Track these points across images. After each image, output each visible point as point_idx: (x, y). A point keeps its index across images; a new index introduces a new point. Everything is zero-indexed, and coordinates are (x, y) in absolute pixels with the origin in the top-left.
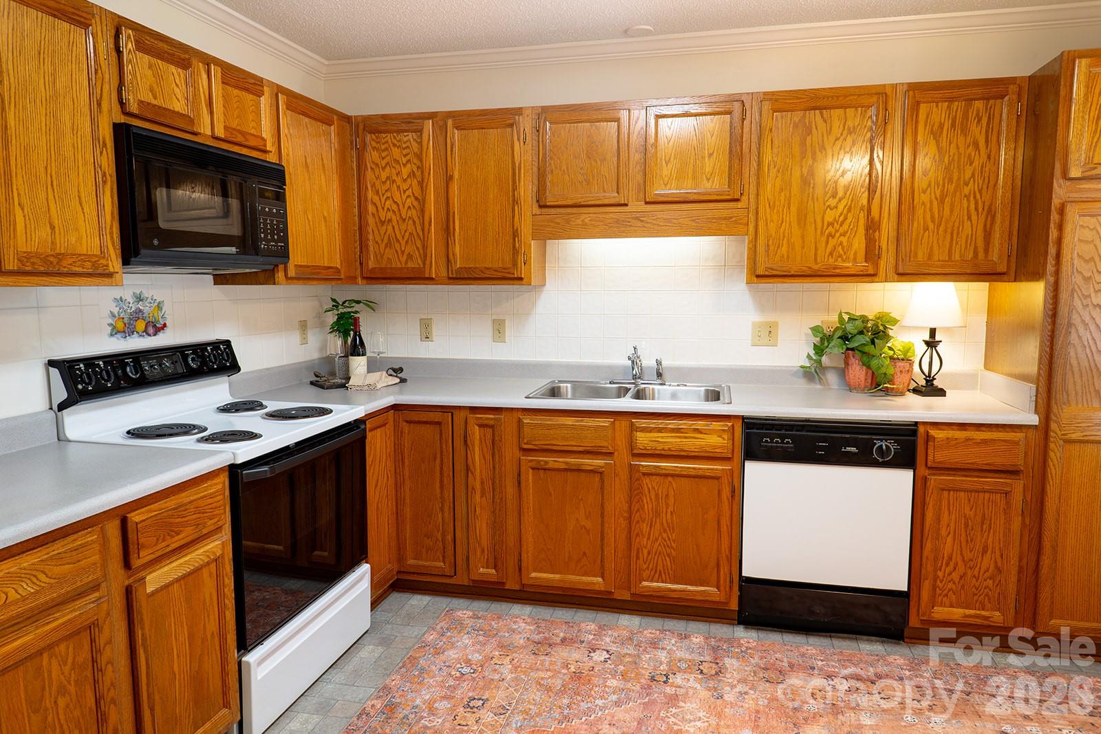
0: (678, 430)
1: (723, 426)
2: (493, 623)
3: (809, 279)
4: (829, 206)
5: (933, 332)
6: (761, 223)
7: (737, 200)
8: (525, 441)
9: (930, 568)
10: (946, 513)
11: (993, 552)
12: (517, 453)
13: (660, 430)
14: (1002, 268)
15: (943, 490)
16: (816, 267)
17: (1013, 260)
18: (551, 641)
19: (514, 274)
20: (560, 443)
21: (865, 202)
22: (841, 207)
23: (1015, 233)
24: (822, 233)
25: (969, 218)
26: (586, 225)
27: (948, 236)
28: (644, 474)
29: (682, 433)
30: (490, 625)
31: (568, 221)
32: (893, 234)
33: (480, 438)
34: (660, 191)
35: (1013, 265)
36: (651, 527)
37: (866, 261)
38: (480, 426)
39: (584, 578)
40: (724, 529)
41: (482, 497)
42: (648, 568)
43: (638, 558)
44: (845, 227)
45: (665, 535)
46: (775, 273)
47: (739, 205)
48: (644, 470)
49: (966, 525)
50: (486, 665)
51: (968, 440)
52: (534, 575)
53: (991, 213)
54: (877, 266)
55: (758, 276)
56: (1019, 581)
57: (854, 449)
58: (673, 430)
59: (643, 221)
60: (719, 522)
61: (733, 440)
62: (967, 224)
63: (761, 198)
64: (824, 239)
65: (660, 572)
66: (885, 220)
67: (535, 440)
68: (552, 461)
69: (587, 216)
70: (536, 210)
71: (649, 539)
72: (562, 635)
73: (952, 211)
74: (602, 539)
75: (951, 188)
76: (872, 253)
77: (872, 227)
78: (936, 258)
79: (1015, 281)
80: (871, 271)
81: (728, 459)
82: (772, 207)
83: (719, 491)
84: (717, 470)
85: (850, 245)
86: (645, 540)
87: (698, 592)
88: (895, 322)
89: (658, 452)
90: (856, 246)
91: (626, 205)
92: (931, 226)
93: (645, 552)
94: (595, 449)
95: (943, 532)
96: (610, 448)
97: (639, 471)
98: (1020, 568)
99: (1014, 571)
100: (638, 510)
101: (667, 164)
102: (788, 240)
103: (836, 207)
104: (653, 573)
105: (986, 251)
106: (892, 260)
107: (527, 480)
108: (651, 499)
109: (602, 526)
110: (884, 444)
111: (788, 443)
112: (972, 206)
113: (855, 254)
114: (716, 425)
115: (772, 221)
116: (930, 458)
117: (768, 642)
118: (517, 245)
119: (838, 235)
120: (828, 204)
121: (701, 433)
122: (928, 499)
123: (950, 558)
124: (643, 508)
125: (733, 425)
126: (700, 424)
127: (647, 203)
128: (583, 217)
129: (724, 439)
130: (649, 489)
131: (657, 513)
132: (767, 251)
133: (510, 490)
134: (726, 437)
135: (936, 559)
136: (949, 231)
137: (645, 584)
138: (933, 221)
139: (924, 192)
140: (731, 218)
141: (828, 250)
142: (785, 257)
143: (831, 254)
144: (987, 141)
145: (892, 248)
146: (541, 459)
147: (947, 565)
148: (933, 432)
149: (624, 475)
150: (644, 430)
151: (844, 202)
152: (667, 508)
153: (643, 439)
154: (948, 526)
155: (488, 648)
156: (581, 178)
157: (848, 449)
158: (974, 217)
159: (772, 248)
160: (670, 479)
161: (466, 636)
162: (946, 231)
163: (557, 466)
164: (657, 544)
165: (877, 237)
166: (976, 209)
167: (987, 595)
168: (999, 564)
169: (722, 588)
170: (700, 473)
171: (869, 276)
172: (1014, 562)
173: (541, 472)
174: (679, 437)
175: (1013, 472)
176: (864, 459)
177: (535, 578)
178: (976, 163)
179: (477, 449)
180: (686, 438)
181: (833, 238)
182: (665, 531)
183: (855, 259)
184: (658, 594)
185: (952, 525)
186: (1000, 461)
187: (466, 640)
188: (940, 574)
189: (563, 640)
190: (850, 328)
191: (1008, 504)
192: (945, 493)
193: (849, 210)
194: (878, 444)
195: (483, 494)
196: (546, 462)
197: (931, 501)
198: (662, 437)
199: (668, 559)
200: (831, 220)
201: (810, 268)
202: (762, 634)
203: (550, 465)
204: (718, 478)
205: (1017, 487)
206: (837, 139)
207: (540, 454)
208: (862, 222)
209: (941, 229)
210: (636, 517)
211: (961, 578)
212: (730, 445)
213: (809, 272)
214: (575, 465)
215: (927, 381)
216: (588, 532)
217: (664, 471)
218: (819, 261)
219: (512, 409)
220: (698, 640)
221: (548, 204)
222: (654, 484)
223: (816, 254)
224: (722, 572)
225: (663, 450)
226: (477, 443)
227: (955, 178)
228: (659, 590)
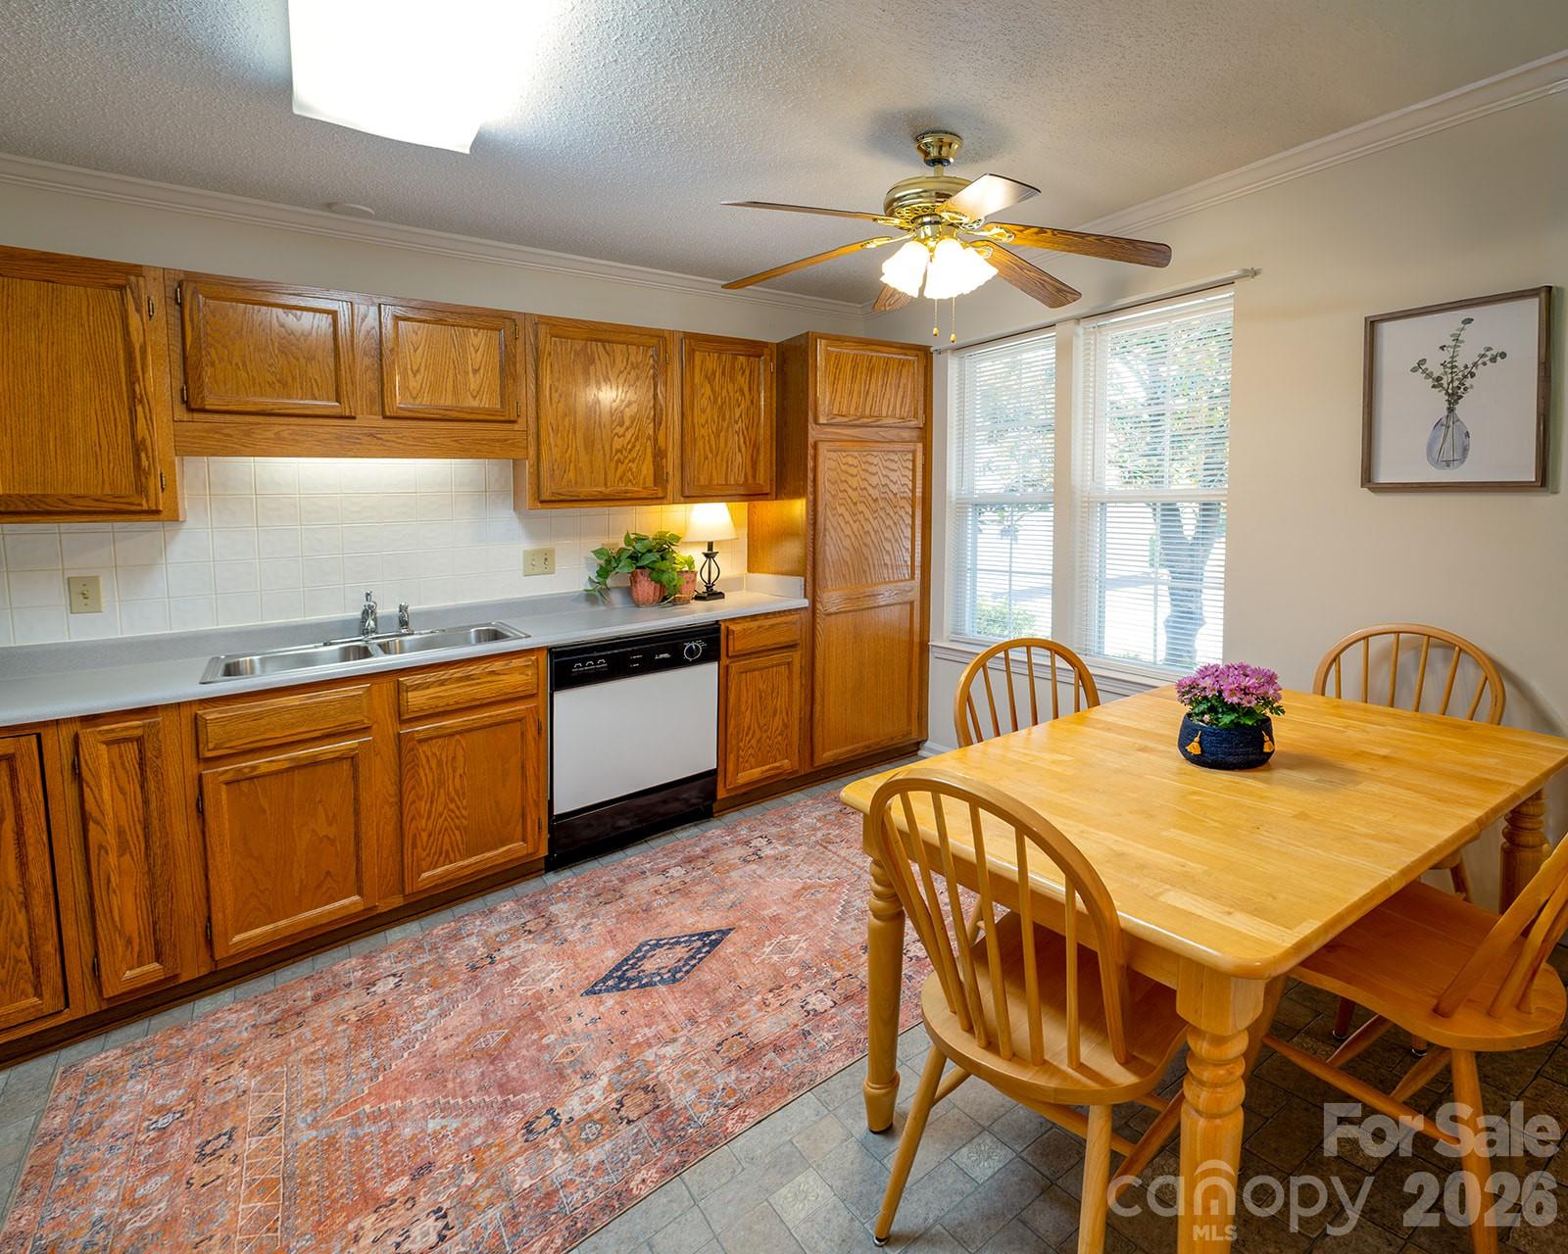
0: (468, 678)
1: (527, 661)
2: (174, 1041)
3: (597, 504)
4: (616, 434)
5: (710, 545)
6: (544, 448)
7: (514, 422)
8: (211, 746)
9: (734, 742)
10: (745, 691)
11: (781, 712)
12: (192, 769)
13: (442, 683)
14: (767, 489)
15: (742, 673)
16: (607, 491)
17: (774, 483)
18: (298, 1010)
19: (140, 505)
20: (279, 735)
21: (651, 432)
22: (629, 435)
23: (774, 462)
24: (611, 460)
25: (740, 450)
26: (284, 439)
27: (724, 463)
28: (420, 741)
29: (473, 679)
30: (171, 1046)
31: (248, 434)
32: (678, 462)
33: (112, 765)
34: (399, 401)
35: (774, 490)
36: (432, 802)
37: (655, 485)
38: (108, 743)
39: (328, 907)
40: (530, 772)
41: (120, 856)
42: (428, 855)
43: (414, 846)
44: (634, 454)
45: (452, 806)
46: (562, 497)
47: (516, 427)
48: (421, 736)
49: (760, 698)
50: (199, 1094)
51: (759, 627)
52: (237, 938)
53: (756, 447)
54: (665, 489)
55: (542, 502)
56: (800, 729)
57: (666, 655)
58: (460, 679)
59: (381, 439)
60: (523, 767)
61: (538, 674)
62: (739, 456)
63: (542, 422)
64: (613, 464)
65: (447, 852)
66: (671, 449)
67: (231, 741)
68: (263, 763)
69: (282, 427)
70: (181, 413)
71: (429, 817)
72: (309, 994)
73: (726, 444)
74: (358, 843)
75: (725, 425)
76: (660, 478)
77: (659, 455)
78: (715, 482)
79: (776, 499)
80: (660, 495)
81: (532, 696)
82: (556, 432)
83: (522, 734)
84: (519, 710)
85: (640, 471)
86: (424, 821)
87: (498, 855)
88: (678, 539)
89: (441, 709)
90: (644, 471)
91: (354, 418)
92: (710, 456)
93: (424, 836)
94: (341, 730)
95: (743, 709)
96: (366, 721)
97: (412, 739)
98: (800, 718)
99: (797, 723)
100: (413, 787)
101: (415, 376)
102: (575, 466)
103: (624, 436)
104: (436, 858)
105: (754, 477)
106: (678, 484)
107: (218, 802)
108: (431, 769)
109: (357, 824)
110: (693, 644)
111: (602, 663)
112: (742, 440)
113: (645, 478)
114: (516, 662)
115: (556, 446)
116: (731, 649)
117: (587, 873)
118: (145, 463)
119: (627, 461)
120: (615, 431)
121: (499, 674)
122: (730, 684)
123: (749, 729)
124: (420, 783)
125: (537, 659)
126: (498, 665)
127: (385, 417)
128: (277, 429)
129: (528, 675)
130: (427, 757)
131: (441, 783)
132: (552, 476)
133: (181, 827)
134: (530, 673)
135: (738, 733)
136: (725, 460)
137: (425, 875)
138: (711, 451)
139: (703, 426)
140: (506, 440)
141: (618, 475)
142: (573, 482)
143: (621, 478)
144: (750, 390)
145: (678, 475)
146: (243, 765)
147: (747, 735)
148: (732, 627)
149: (389, 751)
150: (417, 687)
151: (631, 431)
152: (454, 771)
153: (416, 699)
154: (747, 702)
155: (188, 1074)
156: (270, 378)
157: (661, 656)
158: (743, 450)
159: (557, 472)
160: (458, 737)
161: (131, 1083)
162: (722, 460)
163: (274, 767)
164: (441, 821)
165: (664, 464)
166: (745, 443)
167: (778, 749)
168: (786, 720)
169: (530, 838)
170: (499, 719)
171: (659, 499)
172: (796, 716)
173: (245, 786)
174: (470, 685)
175: (792, 646)
176: (677, 662)
177: (242, 942)
178: (742, 406)
179: (105, 781)
180: (479, 684)
181: (622, 463)
182: (452, 800)
183: (644, 483)
184: (444, 880)
185: (750, 701)
186: (783, 639)
187: (135, 1087)
188: (741, 744)
189: (317, 999)
190: (639, 546)
191: (791, 672)
192: (744, 675)
193: (637, 439)
194: (688, 645)
195: (123, 848)
196: (254, 768)
197: (733, 685)
198: (446, 690)
199: (457, 832)
200: (619, 447)
201: (600, 492)
202: (577, 870)
203: (263, 770)
204: (520, 720)
205: (796, 657)
206: (621, 372)
207: (240, 759)
208: (649, 450)
209: (719, 459)
210: (409, 797)
211: (758, 742)
212: (535, 680)
213: (600, 497)
214: (307, 758)
215: (708, 588)
216: (332, 842)
217: (449, 731)
218: (609, 484)
219: (179, 705)
220: (508, 907)
221: (208, 407)
222: (435, 750)
223: (605, 479)
224: (529, 821)
225: (448, 705)
226: (104, 772)
227: (727, 417)
228: (448, 873)
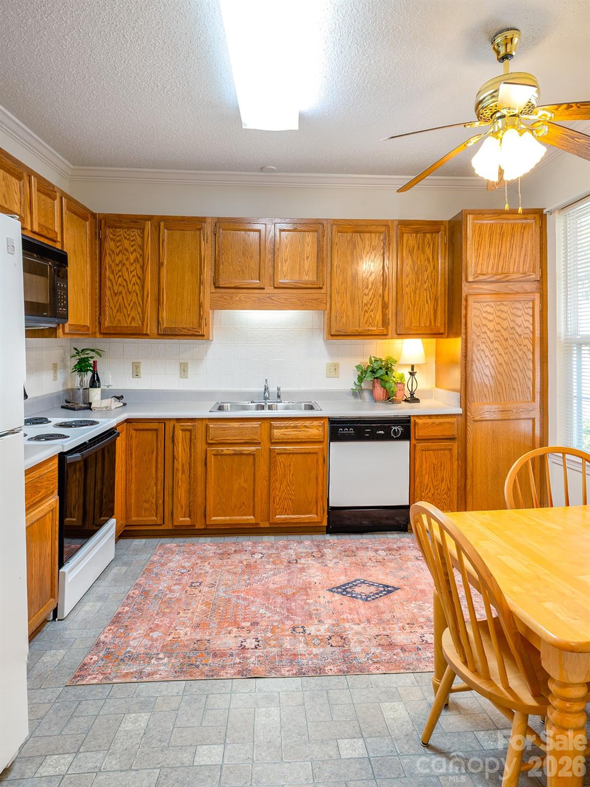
0: (296, 427)
1: (319, 423)
3: (356, 338)
4: (365, 294)
5: (412, 367)
6: (333, 303)
7: (321, 288)
8: (210, 438)
9: (419, 492)
10: (425, 463)
11: (446, 480)
12: (205, 446)
13: (286, 428)
14: (442, 331)
15: (423, 450)
16: (360, 330)
17: (446, 325)
18: (229, 553)
19: (199, 332)
20: (231, 439)
21: (381, 291)
22: (370, 294)
23: (447, 311)
24: (362, 310)
25: (427, 302)
26: (242, 301)
27: (418, 313)
28: (278, 454)
30: (190, 549)
31: (231, 298)
32: (394, 311)
33: (182, 438)
34: (282, 280)
35: (447, 331)
36: (281, 484)
37: (383, 327)
38: (182, 430)
39: (243, 517)
40: (320, 481)
41: (182, 474)
42: (279, 508)
43: (274, 502)
44: (373, 306)
45: (289, 488)
46: (340, 333)
47: (323, 291)
48: (277, 451)
49: (434, 468)
50: (195, 567)
51: (433, 423)
52: (213, 518)
53: (436, 300)
54: (387, 329)
55: (332, 335)
56: (458, 494)
57: (382, 432)
58: (293, 427)
59: (272, 300)
60: (317, 478)
61: (324, 431)
62: (427, 305)
63: (333, 287)
64: (363, 313)
65: (286, 509)
66: (391, 303)
67: (216, 437)
68: (225, 450)
69: (242, 294)
70: (213, 290)
71: (280, 491)
72: (233, 549)
73: (419, 298)
74: (254, 493)
75: (419, 284)
76: (385, 323)
77: (385, 306)
78: (413, 325)
79: (448, 338)
80: (385, 333)
81: (322, 442)
82: (338, 293)
83: (317, 461)
84: (316, 448)
85: (375, 317)
86: (278, 492)
87: (306, 518)
88: (395, 362)
89: (285, 440)
90: (377, 317)
91: (264, 289)
92: (411, 307)
93: (278, 498)
94: (251, 441)
95: (424, 473)
96: (258, 439)
97: (274, 452)
98: (458, 487)
99: (456, 488)
100: (274, 475)
102: (346, 314)
103: (368, 294)
104: (282, 510)
105: (435, 320)
106: (394, 326)
107: (211, 462)
108: (281, 468)
109: (254, 486)
110: (396, 428)
111: (351, 431)
112: (428, 296)
113: (378, 322)
114: (315, 423)
115: (338, 302)
116: (417, 434)
117: (343, 540)
118: (202, 313)
119: (369, 311)
120: (364, 292)
121: (308, 428)
122: (416, 456)
123: (427, 486)
124: (277, 474)
125: (324, 422)
126: (308, 423)
127: (275, 288)
128: (240, 295)
129: (319, 430)
130: (280, 462)
131: (285, 476)
132: (336, 320)
133: (200, 468)
135: (421, 487)
136: (419, 309)
137: (278, 516)
138: (412, 304)
139: (407, 287)
140: (318, 299)
141: (365, 320)
142: (345, 323)
143: (366, 322)
144: (433, 257)
145: (394, 319)
146: (219, 449)
147: (426, 489)
148: (417, 421)
149: (266, 455)
150: (277, 428)
151: (372, 291)
152: (290, 472)
153: (277, 433)
154: (426, 469)
155: (193, 560)
156: (239, 269)
157: (380, 432)
158: (429, 302)
159: (338, 318)
160: (291, 455)
162: (417, 310)
163: (228, 452)
164: (284, 494)
165: (387, 313)
166: (430, 297)
167: (445, 502)
168: (449, 486)
169: (319, 514)
170: (308, 451)
171: (383, 335)
172: (455, 484)
173: (219, 457)
174: (296, 431)
175: (452, 439)
176: (387, 437)
177: (215, 520)
178: (429, 271)
179: (180, 444)
180: (300, 431)
181: (367, 313)
182: (289, 486)
183: (377, 325)
184: (285, 522)
185: (428, 468)
186: (448, 433)
187: (178, 557)
188: (423, 494)
190: (375, 366)
191: (451, 455)
192: (424, 452)
193: (374, 297)
194: (394, 428)
196: (222, 451)
197: (417, 456)
198: (288, 432)
199: (290, 501)
200: (366, 302)
201: (357, 330)
202: (339, 537)
203: (225, 452)
204: (316, 453)
205: (455, 446)
207: (218, 446)
208: (380, 303)
209: (415, 308)
210: (273, 479)
211: (433, 495)
212: (322, 433)
213: (356, 333)
214: (239, 451)
215: (411, 395)
216: (245, 490)
217: (288, 451)
218: (361, 326)
219: (202, 419)
220: (308, 543)
221: (220, 286)
222: (283, 460)
223: (359, 322)
224: (319, 506)
225: (288, 439)
226: (180, 441)
227: (420, 279)
228: (286, 519)
